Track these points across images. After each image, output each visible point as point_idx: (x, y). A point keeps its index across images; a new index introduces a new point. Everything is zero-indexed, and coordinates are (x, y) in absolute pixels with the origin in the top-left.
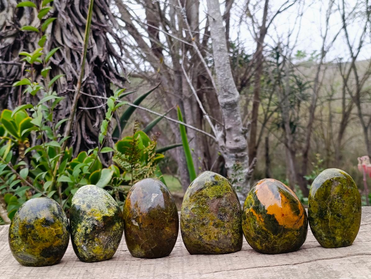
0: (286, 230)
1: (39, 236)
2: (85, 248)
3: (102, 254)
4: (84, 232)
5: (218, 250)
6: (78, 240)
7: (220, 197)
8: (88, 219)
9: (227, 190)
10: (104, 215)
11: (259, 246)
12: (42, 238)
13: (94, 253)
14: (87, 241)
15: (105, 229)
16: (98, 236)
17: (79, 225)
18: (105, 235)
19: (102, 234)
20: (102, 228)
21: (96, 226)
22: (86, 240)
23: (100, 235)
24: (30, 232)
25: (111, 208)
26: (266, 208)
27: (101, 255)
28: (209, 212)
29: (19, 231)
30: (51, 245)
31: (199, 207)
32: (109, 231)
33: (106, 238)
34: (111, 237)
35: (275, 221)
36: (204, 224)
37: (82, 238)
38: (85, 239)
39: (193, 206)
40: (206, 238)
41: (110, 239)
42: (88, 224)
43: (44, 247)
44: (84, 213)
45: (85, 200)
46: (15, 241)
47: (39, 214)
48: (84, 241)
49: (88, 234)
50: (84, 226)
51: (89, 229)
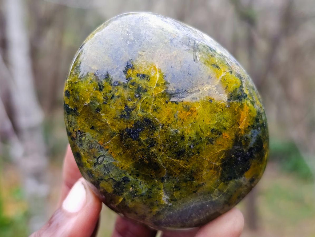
1: (187, 136)
12: (197, 134)
24: (153, 143)
29: (119, 162)
30: (237, 136)
43: (220, 154)
46: (125, 194)
47: (138, 75)
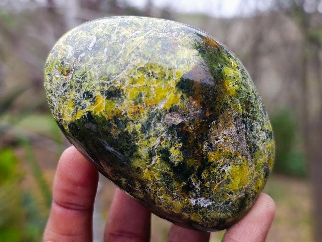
2: (203, 203)
3: (256, 173)
4: (166, 168)
6: (169, 198)
8: (146, 128)
10: (176, 78)
13: (236, 191)
14: (193, 181)
15: (212, 109)
16: (210, 145)
17: (137, 163)
18: (226, 126)
19: (215, 131)
20: (203, 116)
21: (182, 124)
22: (190, 182)
23: (212, 137)
25: (177, 44)
27: (256, 178)
32: (226, 106)
33: (233, 129)
34: (243, 116)
37: (174, 184)
38: (185, 183)
41: (244, 122)
42: (158, 140)
44: (117, 123)
45: (86, 87)
48: (189, 189)
49: (182, 165)
50: (151, 154)
51: (172, 150)
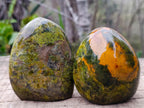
0: (118, 83)
5: (47, 97)
7: (50, 45)
9: (59, 37)
11: (88, 97)
26: (99, 58)
28: (38, 59)
31: (28, 54)
35: (108, 72)
36: (32, 72)
39: (21, 53)
40: (34, 86)
